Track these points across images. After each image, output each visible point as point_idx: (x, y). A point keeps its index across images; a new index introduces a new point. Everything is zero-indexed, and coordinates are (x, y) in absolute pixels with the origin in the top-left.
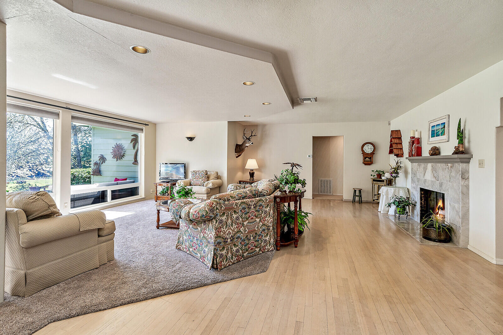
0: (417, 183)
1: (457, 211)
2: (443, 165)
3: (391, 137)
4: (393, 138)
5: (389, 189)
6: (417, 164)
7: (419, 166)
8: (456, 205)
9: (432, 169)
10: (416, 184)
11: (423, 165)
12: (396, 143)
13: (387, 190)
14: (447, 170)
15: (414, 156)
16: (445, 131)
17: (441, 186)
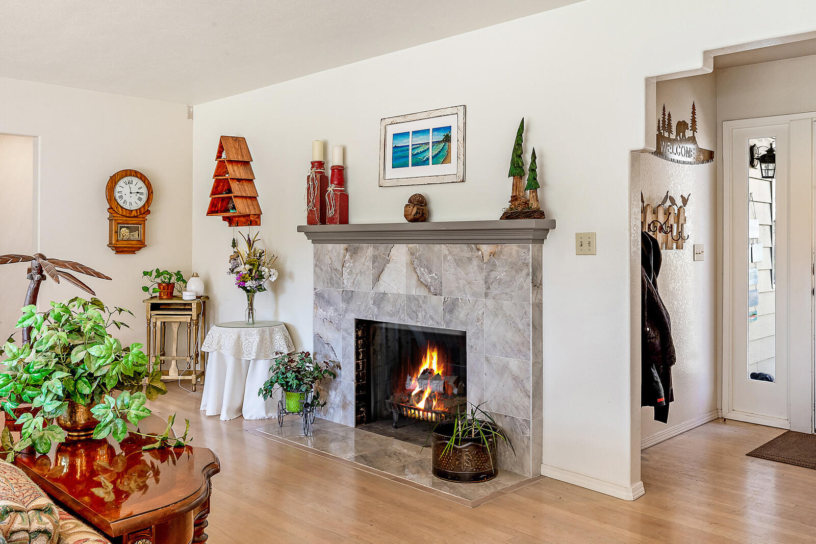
0: (342, 305)
1: (515, 378)
2: (461, 250)
3: (219, 156)
4: (230, 162)
5: (243, 333)
6: (343, 246)
7: (354, 252)
8: (514, 364)
9: (412, 263)
10: (336, 310)
11: (368, 251)
12: (239, 180)
13: (239, 337)
14: (475, 262)
15: (332, 221)
16: (449, 152)
17: (451, 311)
